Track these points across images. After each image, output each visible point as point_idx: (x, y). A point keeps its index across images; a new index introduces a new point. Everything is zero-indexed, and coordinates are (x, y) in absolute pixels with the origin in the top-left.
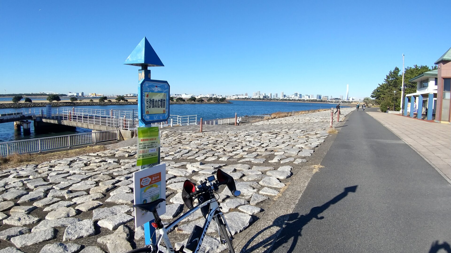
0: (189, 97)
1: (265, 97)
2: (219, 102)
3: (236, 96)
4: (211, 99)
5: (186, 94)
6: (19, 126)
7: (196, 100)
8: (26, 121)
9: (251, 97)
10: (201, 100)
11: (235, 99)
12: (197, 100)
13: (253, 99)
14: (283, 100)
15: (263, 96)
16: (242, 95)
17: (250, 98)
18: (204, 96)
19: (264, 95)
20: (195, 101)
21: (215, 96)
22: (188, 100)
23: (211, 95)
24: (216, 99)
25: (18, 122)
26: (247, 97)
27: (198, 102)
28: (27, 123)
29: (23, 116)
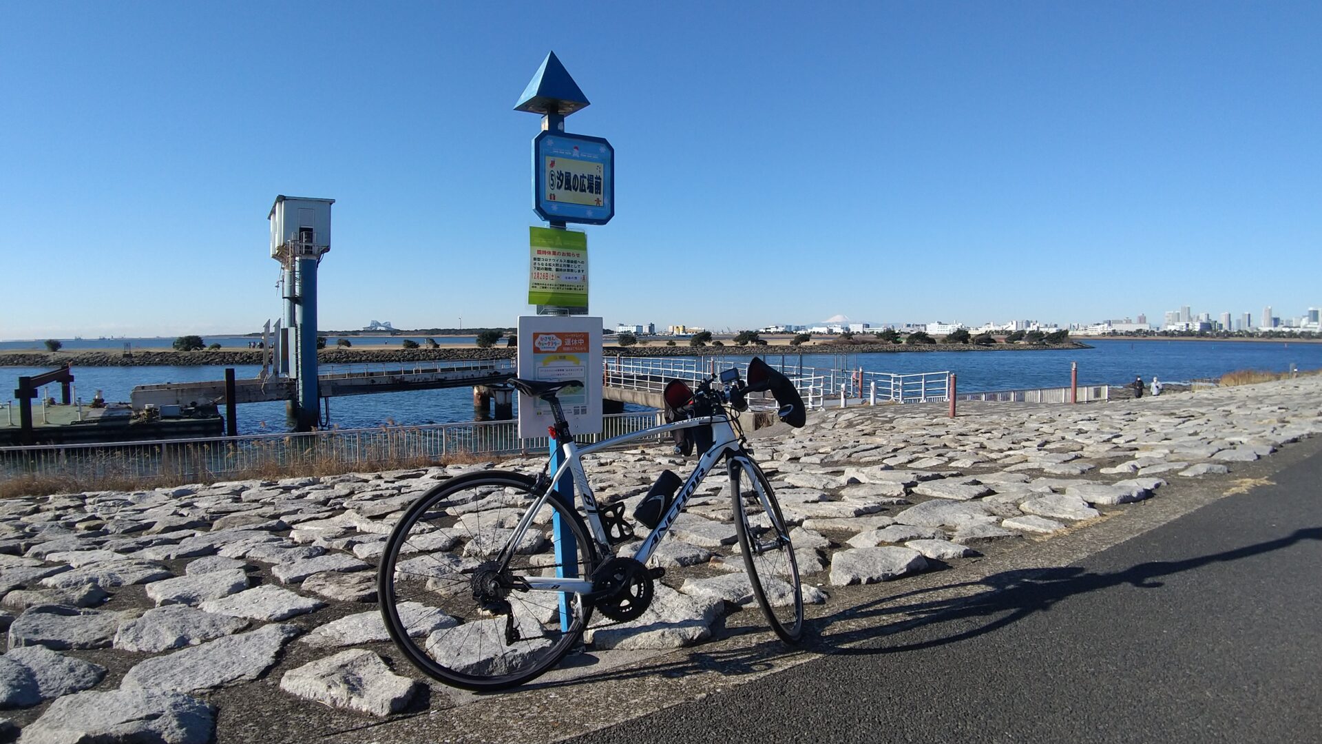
0: (949, 330)
1: (1207, 326)
2: (1044, 344)
3: (1106, 325)
4: (1019, 335)
5: (940, 323)
6: (484, 399)
7: (969, 340)
8: (502, 385)
9: (1158, 329)
10: (986, 340)
11: (1104, 333)
12: (973, 340)
13: (1165, 333)
14: (1271, 337)
15: (1202, 324)
16: (1129, 322)
17: (1156, 331)
18: (999, 329)
19: (1204, 320)
20: (967, 342)
21: (1035, 328)
22: (944, 341)
23: (1020, 325)
24: (1037, 336)
25: (483, 389)
26: (1145, 327)
27: (977, 344)
28: (505, 392)
29: (496, 373)
